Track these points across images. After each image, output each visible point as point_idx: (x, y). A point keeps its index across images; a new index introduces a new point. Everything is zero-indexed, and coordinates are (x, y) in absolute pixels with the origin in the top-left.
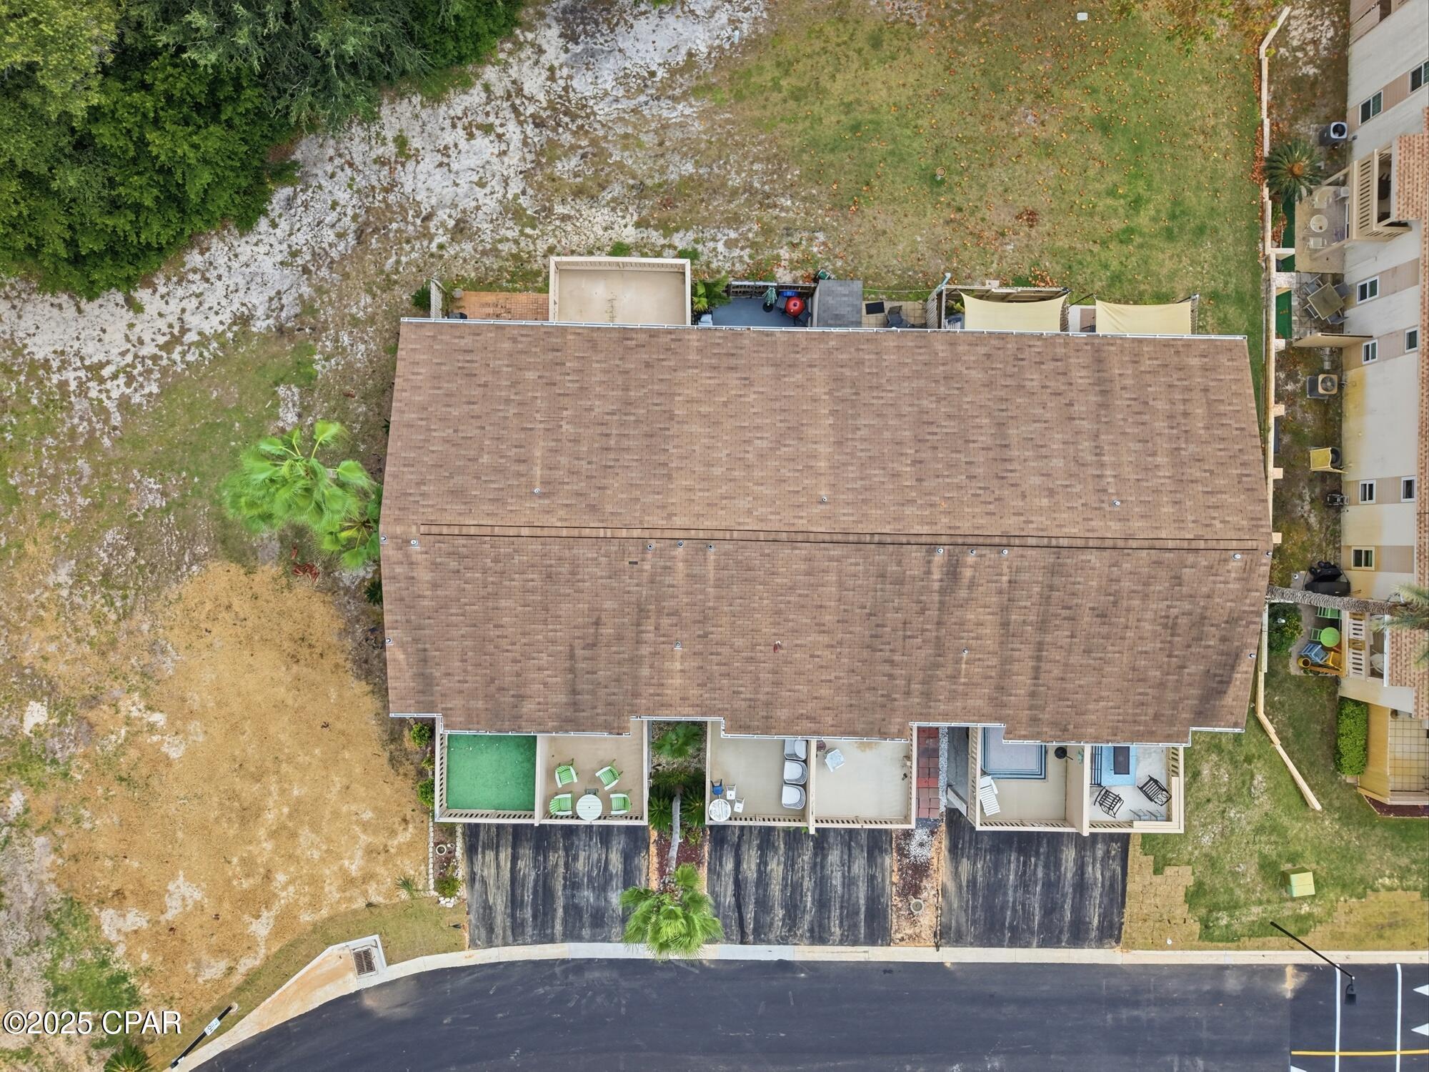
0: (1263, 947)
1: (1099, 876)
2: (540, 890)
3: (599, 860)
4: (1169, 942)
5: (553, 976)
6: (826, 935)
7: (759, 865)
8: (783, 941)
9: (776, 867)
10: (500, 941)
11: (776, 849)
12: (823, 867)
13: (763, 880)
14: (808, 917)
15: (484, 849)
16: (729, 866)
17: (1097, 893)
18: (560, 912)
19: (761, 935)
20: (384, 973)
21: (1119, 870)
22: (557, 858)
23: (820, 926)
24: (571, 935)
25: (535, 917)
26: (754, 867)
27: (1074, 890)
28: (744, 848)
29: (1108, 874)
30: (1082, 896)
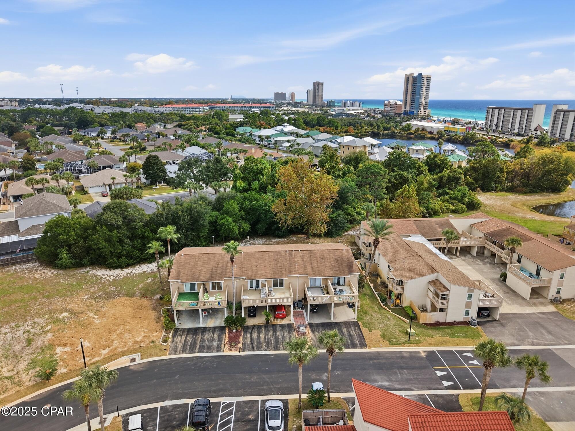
0: (409, 346)
1: (354, 333)
2: (193, 343)
3: (211, 336)
4: (381, 345)
5: (194, 360)
6: (278, 348)
7: (257, 336)
8: (266, 350)
9: (262, 336)
10: (178, 353)
11: (262, 332)
12: (276, 335)
13: (259, 338)
14: (272, 345)
15: (178, 336)
16: (249, 336)
17: (356, 337)
18: (198, 347)
19: (258, 349)
20: (138, 361)
21: (360, 332)
22: (199, 337)
23: (277, 346)
24: (200, 351)
25: (190, 348)
26: (256, 336)
27: (349, 337)
28: (253, 332)
29: (357, 333)
30: (351, 338)
